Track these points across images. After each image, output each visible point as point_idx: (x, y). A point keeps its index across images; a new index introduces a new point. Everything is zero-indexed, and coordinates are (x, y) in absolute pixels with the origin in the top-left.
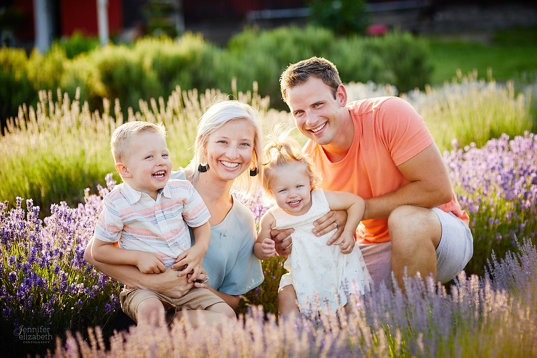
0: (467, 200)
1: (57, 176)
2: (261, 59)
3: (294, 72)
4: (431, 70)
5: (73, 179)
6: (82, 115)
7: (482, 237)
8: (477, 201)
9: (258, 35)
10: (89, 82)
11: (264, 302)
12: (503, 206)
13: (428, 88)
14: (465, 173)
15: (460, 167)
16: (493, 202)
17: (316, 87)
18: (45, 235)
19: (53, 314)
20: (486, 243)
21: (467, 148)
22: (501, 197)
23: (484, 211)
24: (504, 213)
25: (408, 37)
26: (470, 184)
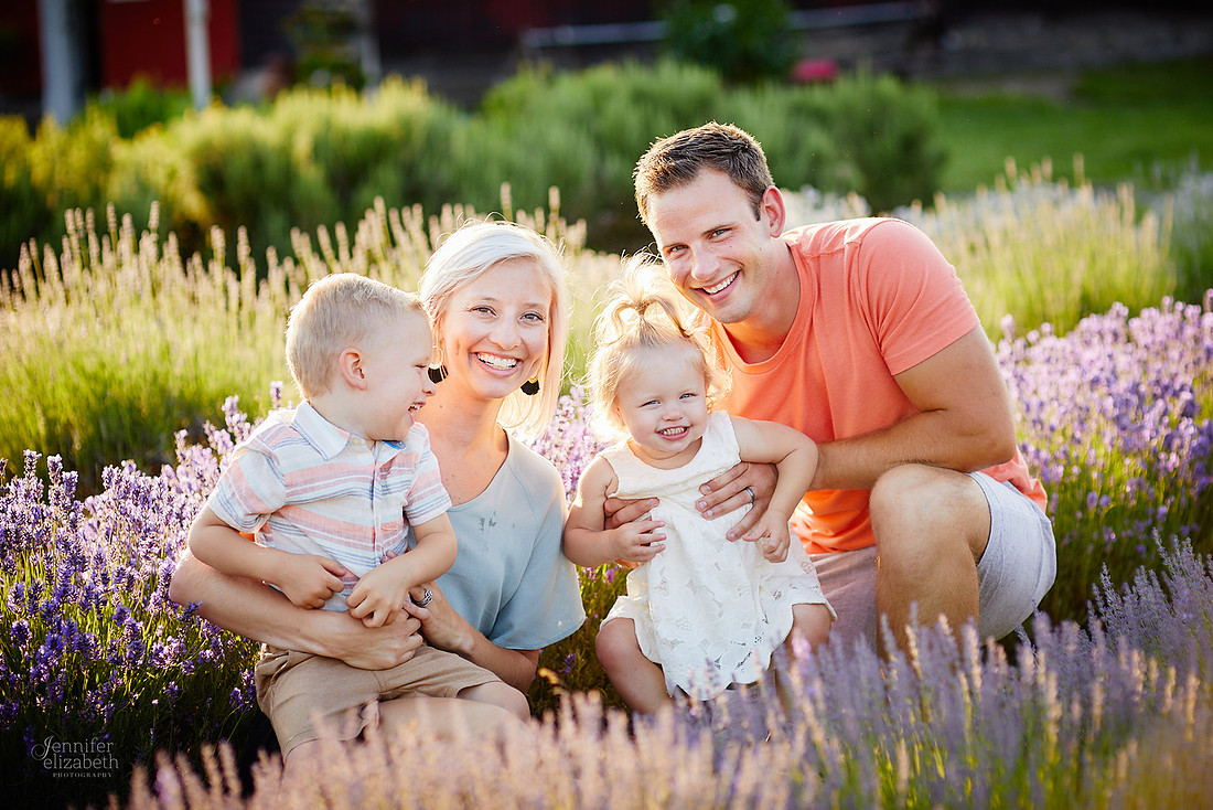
0: (1038, 451)
1: (108, 403)
2: (559, 137)
3: (667, 156)
4: (942, 159)
5: (145, 410)
6: (164, 265)
7: (1071, 537)
8: (1059, 454)
9: (550, 80)
10: (171, 190)
11: (584, 685)
12: (1117, 465)
13: (940, 200)
14: (1030, 393)
15: (1020, 379)
16: (1096, 458)
17: (713, 192)
18: (89, 537)
19: (112, 714)
20: (1079, 551)
21: (1033, 336)
22: (1112, 446)
23: (1074, 479)
24: (1119, 483)
25: (888, 86)
26: (1044, 416)
